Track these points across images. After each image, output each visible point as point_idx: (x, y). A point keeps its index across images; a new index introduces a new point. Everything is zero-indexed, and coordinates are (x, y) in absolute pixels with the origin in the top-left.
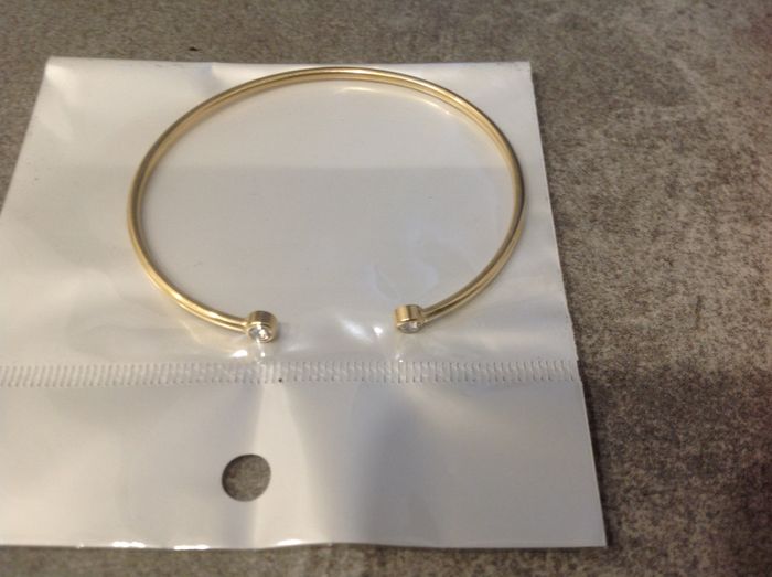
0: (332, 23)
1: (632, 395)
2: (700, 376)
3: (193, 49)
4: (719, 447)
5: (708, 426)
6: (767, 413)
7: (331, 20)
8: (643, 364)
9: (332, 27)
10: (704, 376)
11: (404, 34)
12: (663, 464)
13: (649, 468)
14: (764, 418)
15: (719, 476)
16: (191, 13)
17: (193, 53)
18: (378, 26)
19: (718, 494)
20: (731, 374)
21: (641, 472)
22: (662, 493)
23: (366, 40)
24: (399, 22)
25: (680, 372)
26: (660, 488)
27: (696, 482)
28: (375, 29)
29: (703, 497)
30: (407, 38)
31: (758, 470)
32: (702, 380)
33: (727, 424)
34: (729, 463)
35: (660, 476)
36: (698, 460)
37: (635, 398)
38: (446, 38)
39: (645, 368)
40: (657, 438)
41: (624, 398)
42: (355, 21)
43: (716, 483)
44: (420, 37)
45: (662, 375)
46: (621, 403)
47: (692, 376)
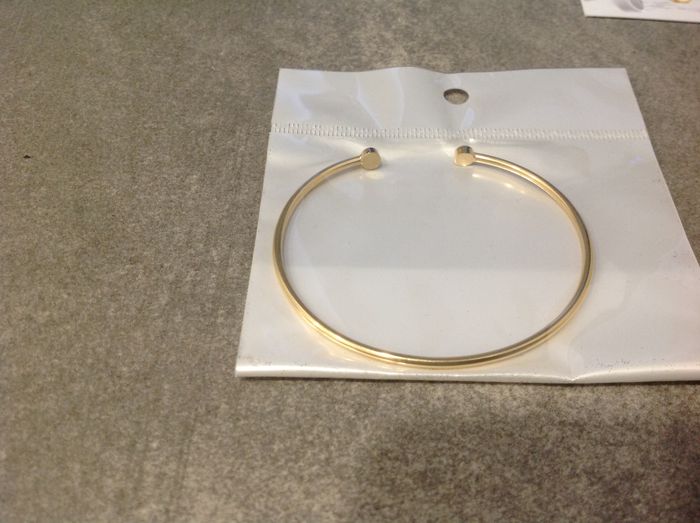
0: (146, 126)
1: (373, 423)
2: (428, 402)
3: (27, 157)
4: (440, 462)
5: (433, 444)
6: (483, 429)
7: (145, 123)
8: (383, 395)
9: (145, 129)
10: (432, 402)
11: (206, 130)
12: (393, 481)
13: (382, 485)
14: (480, 434)
15: (440, 487)
16: (27, 126)
17: (27, 160)
18: (184, 125)
19: (438, 503)
20: (455, 398)
21: (375, 489)
22: (391, 507)
23: (173, 137)
24: (203, 121)
25: (412, 400)
26: (389, 502)
27: (420, 494)
28: (182, 128)
29: (426, 506)
30: (209, 134)
31: (473, 479)
32: (430, 406)
33: (449, 442)
34: (449, 476)
35: (389, 492)
36: (423, 475)
37: (374, 426)
38: (241, 132)
39: (385, 399)
40: (390, 459)
41: (365, 427)
42: (165, 122)
43: (437, 494)
44: (219, 133)
45: (397, 404)
46: (363, 431)
47: (422, 402)
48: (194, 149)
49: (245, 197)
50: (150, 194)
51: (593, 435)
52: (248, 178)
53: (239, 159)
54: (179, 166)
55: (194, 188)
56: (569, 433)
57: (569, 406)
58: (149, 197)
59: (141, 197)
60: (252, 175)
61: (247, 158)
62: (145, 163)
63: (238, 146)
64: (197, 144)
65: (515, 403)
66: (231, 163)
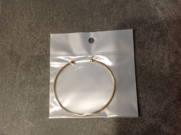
0: (93, 4)
1: (141, 77)
2: (151, 73)
3: (69, 13)
4: (153, 84)
5: (151, 81)
7: (93, 3)
8: (143, 72)
9: (93, 5)
12: (144, 87)
13: (142, 87)
14: (160, 80)
15: (152, 88)
16: (67, 3)
17: (70, 14)
18: (101, 4)
19: (152, 91)
21: (141, 88)
22: (144, 91)
23: (99, 8)
25: (149, 73)
26: (144, 90)
27: (149, 89)
28: (101, 5)
29: (149, 91)
30: (107, 7)
31: (158, 87)
33: (154, 81)
34: (154, 86)
35: (144, 89)
36: (149, 86)
38: (114, 6)
40: (144, 83)
42: (97, 3)
43: (152, 89)
44: (109, 6)
45: (146, 74)
46: (139, 78)
47: (150, 73)
48: (104, 11)
49: (116, 25)
50: (97, 24)
51: (179, 80)
52: (117, 20)
53: (114, 14)
54: (102, 16)
55: (105, 23)
56: (175, 80)
57: (176, 75)
58: (96, 25)
59: (95, 25)
60: (117, 19)
61: (116, 14)
62: (95, 15)
63: (114, 10)
64: (105, 10)
65: (167, 74)
66: (112, 15)
